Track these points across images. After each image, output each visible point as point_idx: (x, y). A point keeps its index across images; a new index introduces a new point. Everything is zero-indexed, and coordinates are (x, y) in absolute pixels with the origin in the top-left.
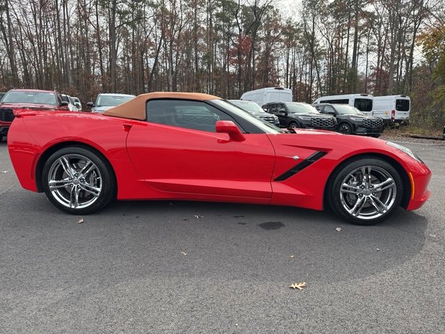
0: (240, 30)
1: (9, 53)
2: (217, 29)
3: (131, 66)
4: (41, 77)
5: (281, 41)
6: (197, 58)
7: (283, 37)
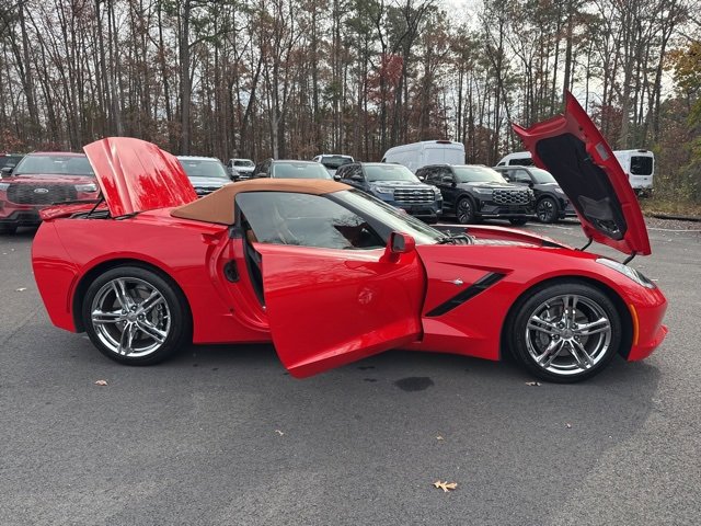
0: (384, 46)
1: (25, 88)
2: (347, 45)
3: (213, 104)
4: (75, 124)
5: (450, 61)
6: (316, 90)
7: (452, 55)
